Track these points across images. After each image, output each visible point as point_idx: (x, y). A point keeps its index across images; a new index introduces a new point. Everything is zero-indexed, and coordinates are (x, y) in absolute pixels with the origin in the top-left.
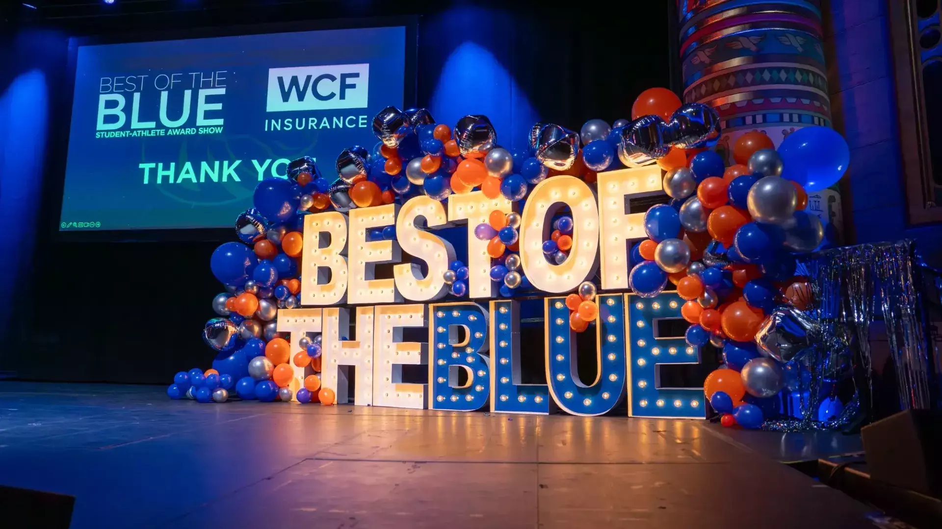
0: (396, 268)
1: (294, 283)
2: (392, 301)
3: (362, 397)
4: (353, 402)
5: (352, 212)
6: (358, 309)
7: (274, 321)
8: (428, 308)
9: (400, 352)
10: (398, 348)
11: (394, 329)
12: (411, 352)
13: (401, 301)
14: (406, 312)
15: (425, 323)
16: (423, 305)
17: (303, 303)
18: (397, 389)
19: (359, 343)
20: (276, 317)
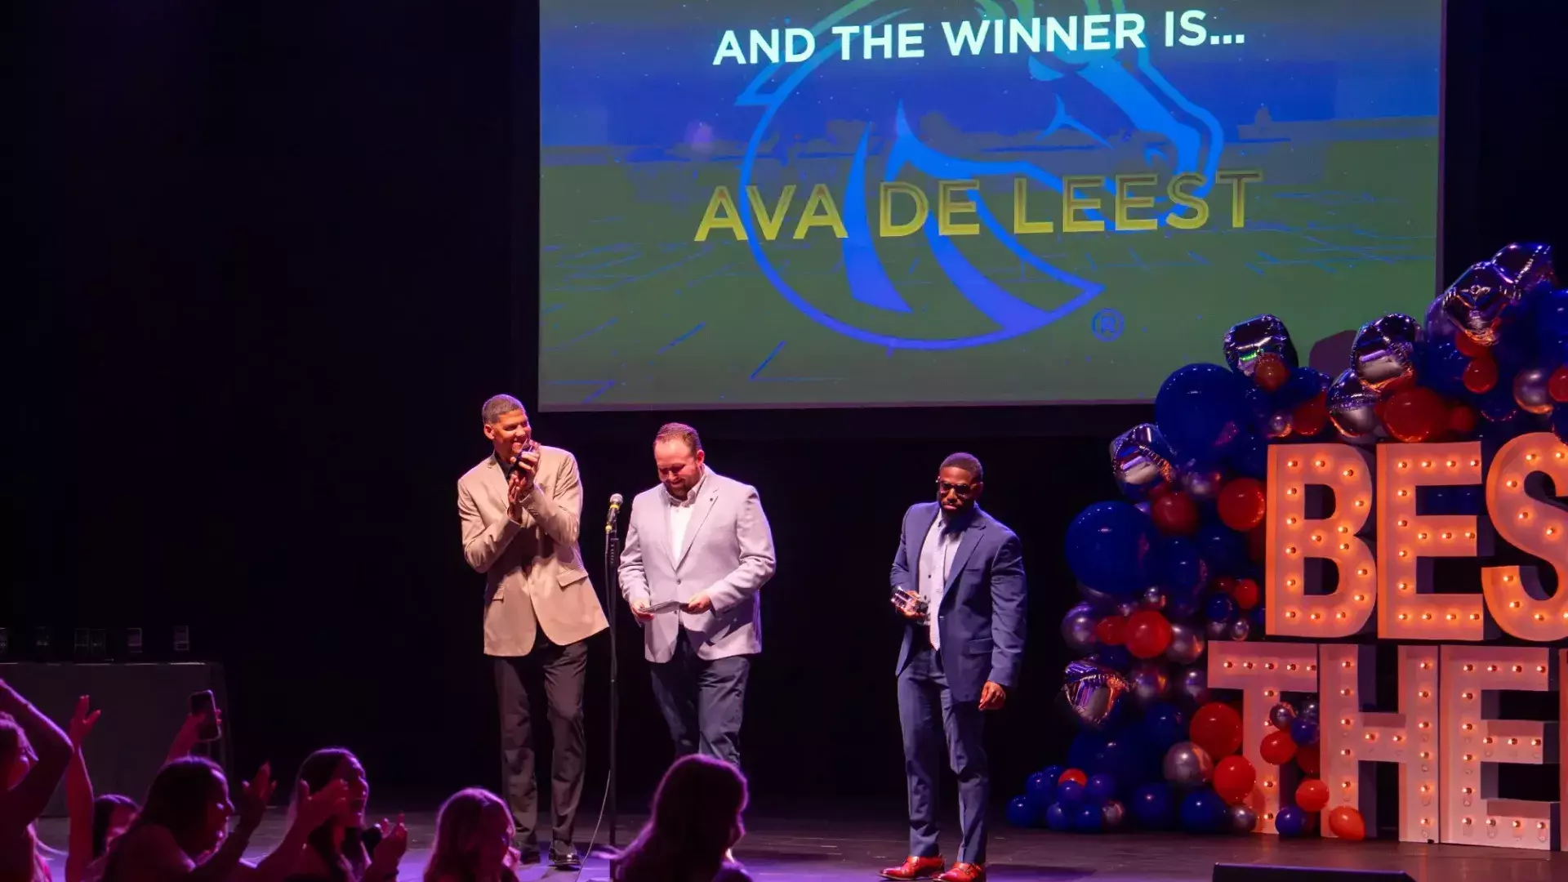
0: (1486, 573)
1: (1247, 587)
2: (1481, 638)
3: (1415, 828)
4: (1395, 835)
5: (1381, 448)
6: (1402, 649)
7: (1201, 663)
8: (1558, 657)
9: (1495, 739)
10: (1492, 731)
11: (1486, 694)
12: (1520, 740)
13: (1496, 638)
14: (1509, 659)
15: (1550, 683)
16: (1546, 650)
17: (1270, 630)
18: (1492, 811)
19: (1403, 718)
20: (1204, 655)
